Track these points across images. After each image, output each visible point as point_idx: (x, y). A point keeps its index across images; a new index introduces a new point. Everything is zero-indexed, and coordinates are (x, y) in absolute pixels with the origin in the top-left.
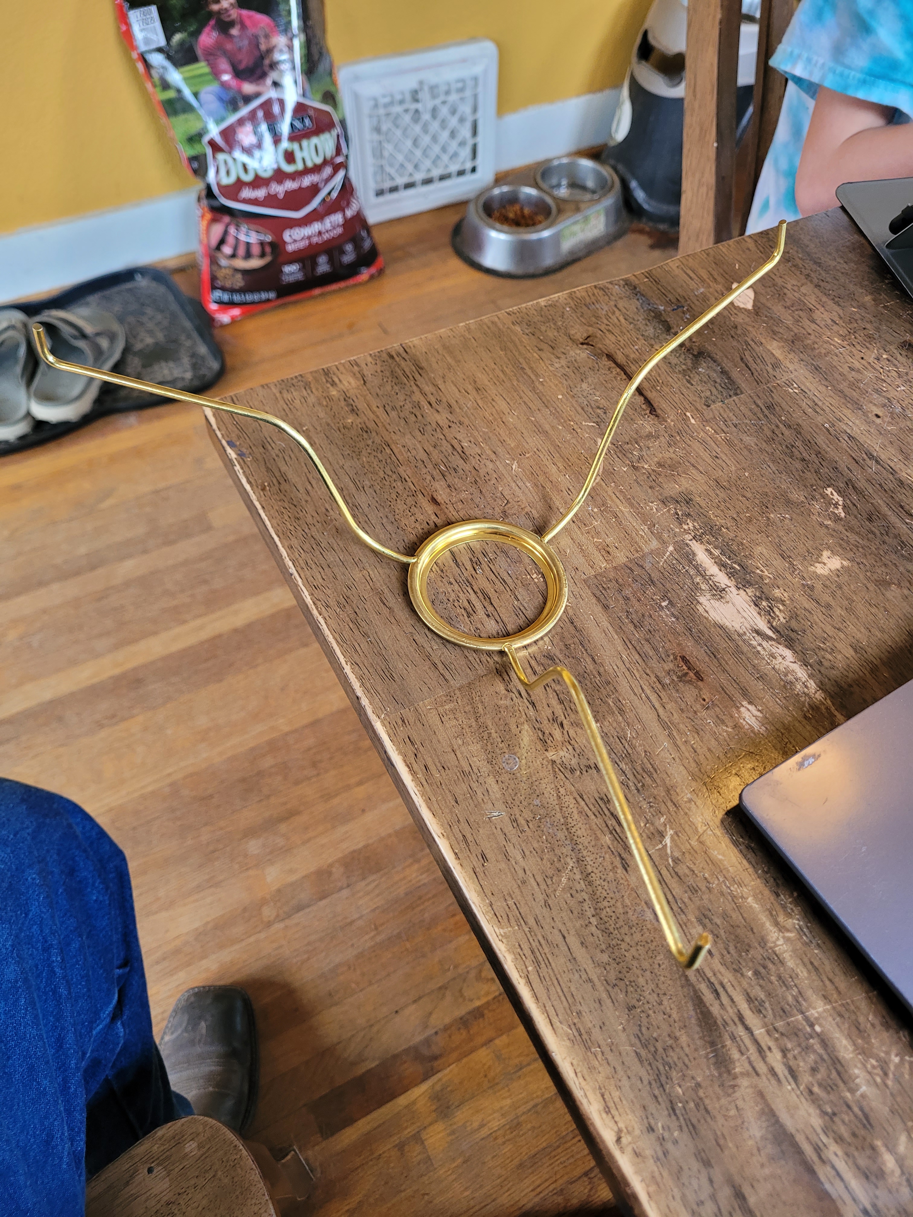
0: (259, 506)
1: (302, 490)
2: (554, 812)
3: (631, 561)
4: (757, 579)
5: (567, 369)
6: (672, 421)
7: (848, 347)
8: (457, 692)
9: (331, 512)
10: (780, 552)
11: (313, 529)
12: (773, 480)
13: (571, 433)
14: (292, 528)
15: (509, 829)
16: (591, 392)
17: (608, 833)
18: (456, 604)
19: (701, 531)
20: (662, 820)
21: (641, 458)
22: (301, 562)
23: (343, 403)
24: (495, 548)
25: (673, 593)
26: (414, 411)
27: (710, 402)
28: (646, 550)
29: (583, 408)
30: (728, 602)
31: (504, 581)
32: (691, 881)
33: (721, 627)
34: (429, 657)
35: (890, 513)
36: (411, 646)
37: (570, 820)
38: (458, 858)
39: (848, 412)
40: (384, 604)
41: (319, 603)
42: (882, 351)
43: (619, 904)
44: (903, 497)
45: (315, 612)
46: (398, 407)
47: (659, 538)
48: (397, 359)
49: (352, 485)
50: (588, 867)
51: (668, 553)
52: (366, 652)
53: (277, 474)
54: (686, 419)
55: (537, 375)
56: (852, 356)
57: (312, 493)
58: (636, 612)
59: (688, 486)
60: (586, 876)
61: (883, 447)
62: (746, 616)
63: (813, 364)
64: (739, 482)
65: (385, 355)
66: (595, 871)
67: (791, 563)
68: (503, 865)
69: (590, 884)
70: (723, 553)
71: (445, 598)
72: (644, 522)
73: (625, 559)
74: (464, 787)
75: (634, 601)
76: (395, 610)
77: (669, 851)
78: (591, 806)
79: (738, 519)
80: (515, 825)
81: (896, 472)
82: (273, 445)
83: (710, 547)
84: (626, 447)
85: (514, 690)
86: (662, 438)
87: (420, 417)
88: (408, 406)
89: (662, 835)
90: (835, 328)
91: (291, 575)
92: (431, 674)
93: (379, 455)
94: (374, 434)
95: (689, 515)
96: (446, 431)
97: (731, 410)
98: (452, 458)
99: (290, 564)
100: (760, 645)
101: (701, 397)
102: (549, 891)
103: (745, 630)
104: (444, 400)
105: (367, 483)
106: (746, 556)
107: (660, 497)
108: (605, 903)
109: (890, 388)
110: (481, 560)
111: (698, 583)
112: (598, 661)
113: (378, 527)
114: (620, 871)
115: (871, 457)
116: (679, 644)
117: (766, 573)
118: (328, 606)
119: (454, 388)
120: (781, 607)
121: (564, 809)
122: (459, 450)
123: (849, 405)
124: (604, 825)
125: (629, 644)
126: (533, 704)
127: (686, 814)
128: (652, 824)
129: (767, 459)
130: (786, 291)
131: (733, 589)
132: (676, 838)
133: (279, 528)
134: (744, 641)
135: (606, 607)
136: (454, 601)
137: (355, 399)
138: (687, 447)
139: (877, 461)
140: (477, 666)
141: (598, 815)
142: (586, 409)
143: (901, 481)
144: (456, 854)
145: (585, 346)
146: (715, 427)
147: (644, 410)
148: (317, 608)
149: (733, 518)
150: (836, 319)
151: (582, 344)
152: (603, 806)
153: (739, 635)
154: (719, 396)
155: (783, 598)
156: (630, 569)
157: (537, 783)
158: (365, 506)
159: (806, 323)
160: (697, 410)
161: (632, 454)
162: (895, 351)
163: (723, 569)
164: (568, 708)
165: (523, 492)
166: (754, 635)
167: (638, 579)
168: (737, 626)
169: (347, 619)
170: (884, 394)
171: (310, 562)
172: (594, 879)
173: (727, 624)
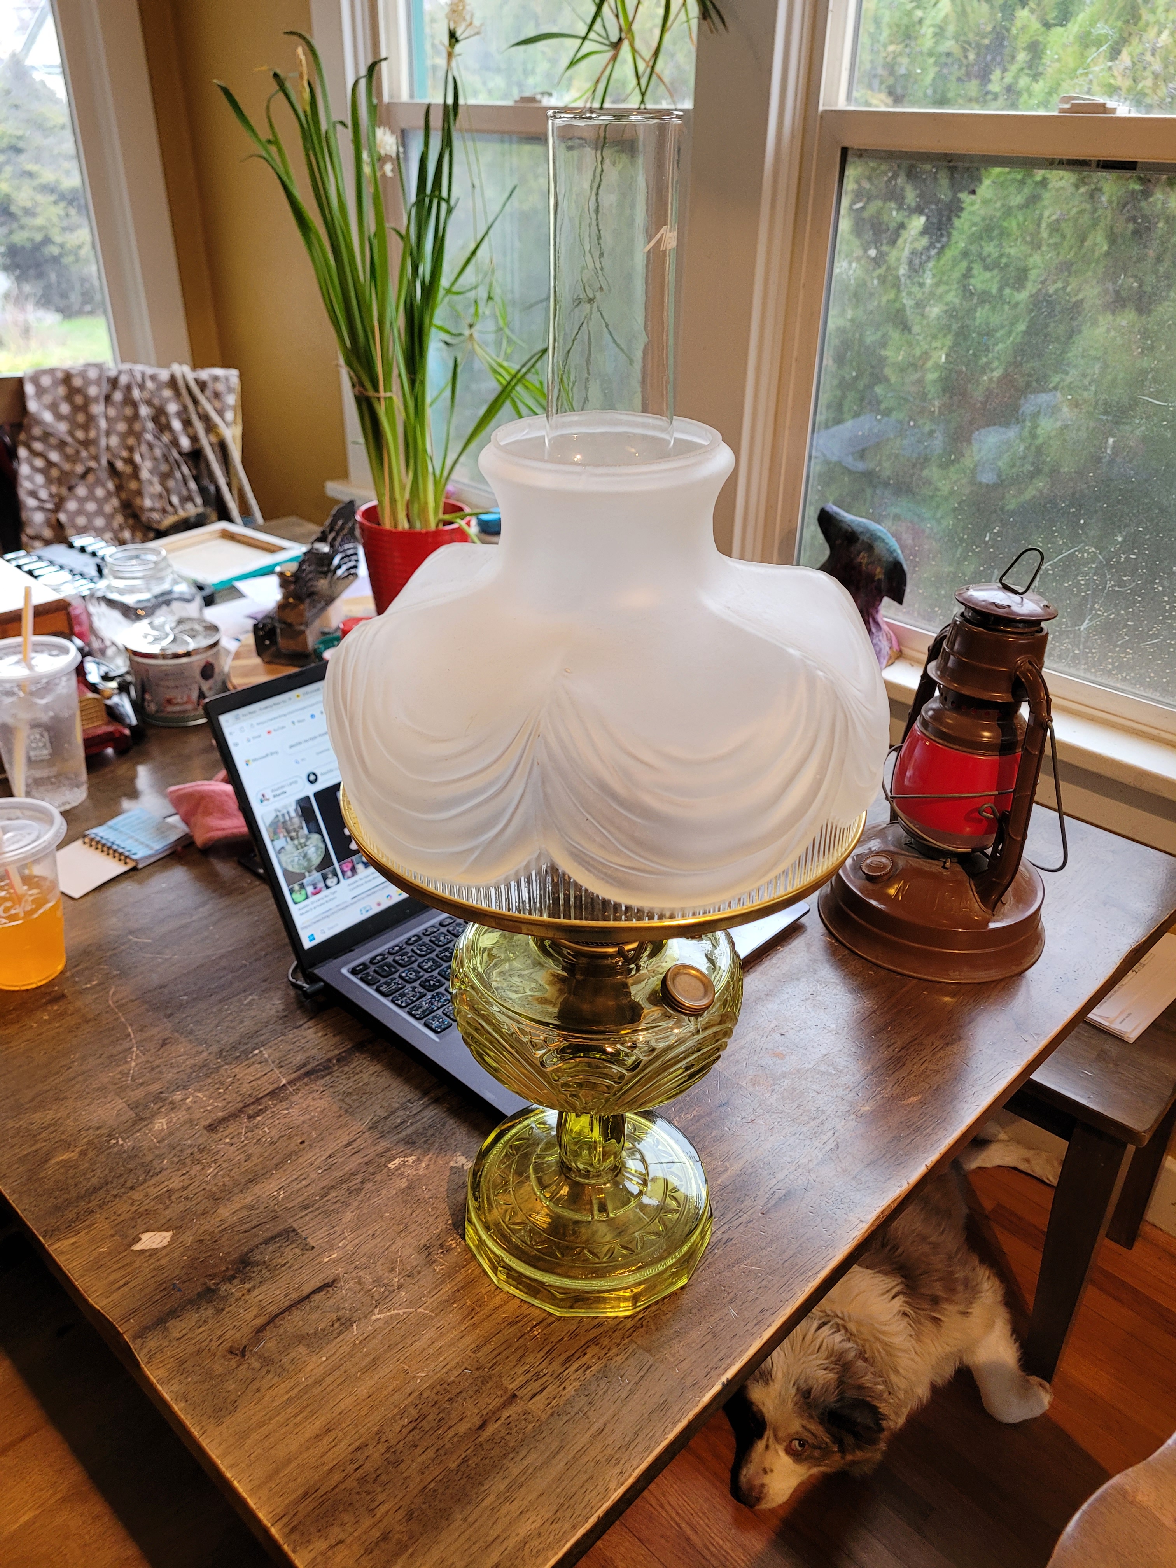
6: (337, 1271)
9: (522, 1508)
13: (370, 1340)
15: (738, 1302)
26: (371, 1480)
27: (307, 1247)
29: (336, 1337)
38: (772, 1323)
39: (302, 1160)
40: (602, 1430)
54: (333, 1261)
64: (397, 1218)
68: (762, 1300)
74: (724, 1333)
76: (605, 1420)
80: (734, 1300)
87: (379, 1471)
88: (366, 1487)
90: (193, 1172)
94: (413, 1506)
96: (393, 1442)
97: (316, 1231)
98: (427, 1427)
101: (303, 1254)
104: (350, 1457)
105: (478, 1490)
119: (331, 1453)
122: (415, 1424)
129: (367, 1204)
138: (367, 1255)
146: (338, 1240)
147: (328, 1293)
150: (180, 1173)
151: (243, 1356)
154: (299, 1242)
159: (188, 1192)
160: (320, 1254)
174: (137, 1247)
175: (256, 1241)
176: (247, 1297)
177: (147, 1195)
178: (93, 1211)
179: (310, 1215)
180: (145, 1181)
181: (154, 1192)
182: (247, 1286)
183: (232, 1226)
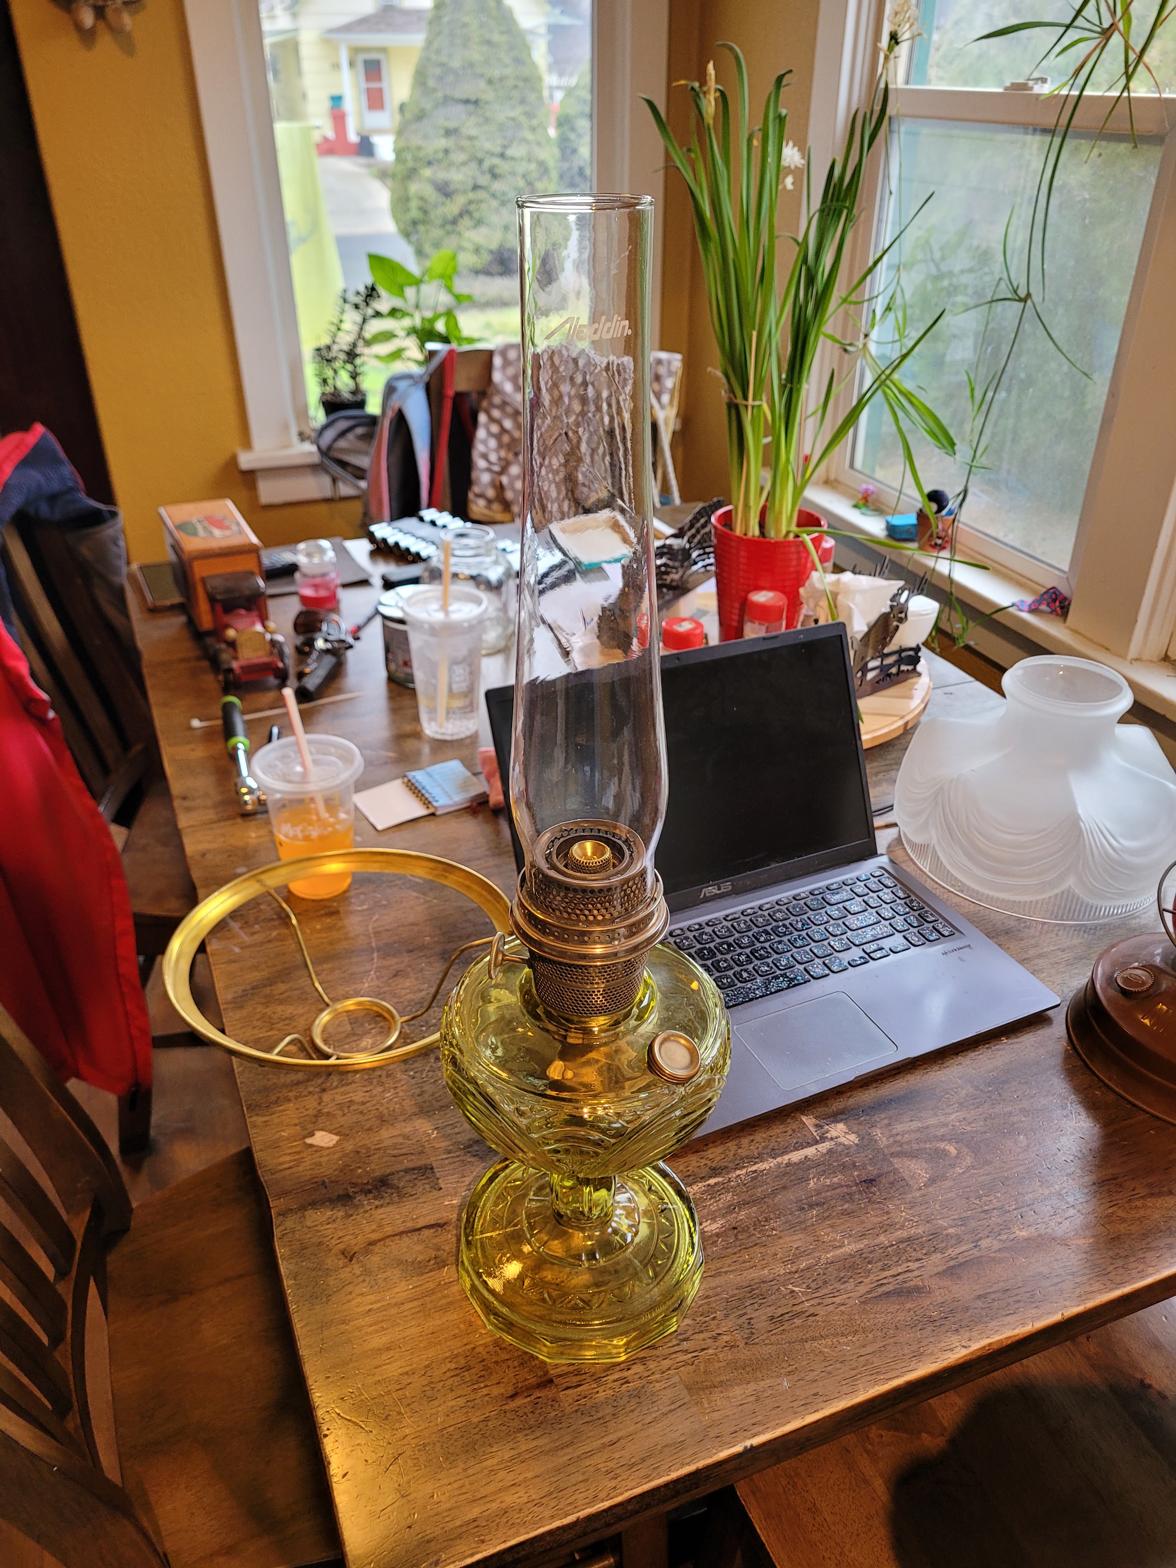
15: (795, 1377)
17: (793, 1321)
38: (819, 1411)
69: (827, 1336)
74: (768, 1401)
80: (792, 1373)
101: (430, 1191)
108: (838, 1330)
144: (816, 1412)
145: (354, 1259)
151: (351, 1261)
154: (432, 1180)
159: (364, 1108)
172: (824, 1334)
174: (309, 1141)
175: (400, 1167)
176: (373, 1212)
177: (333, 1100)
178: (289, 1100)
179: (450, 1160)
180: (336, 1087)
181: (339, 1099)
182: (377, 1203)
183: (386, 1148)
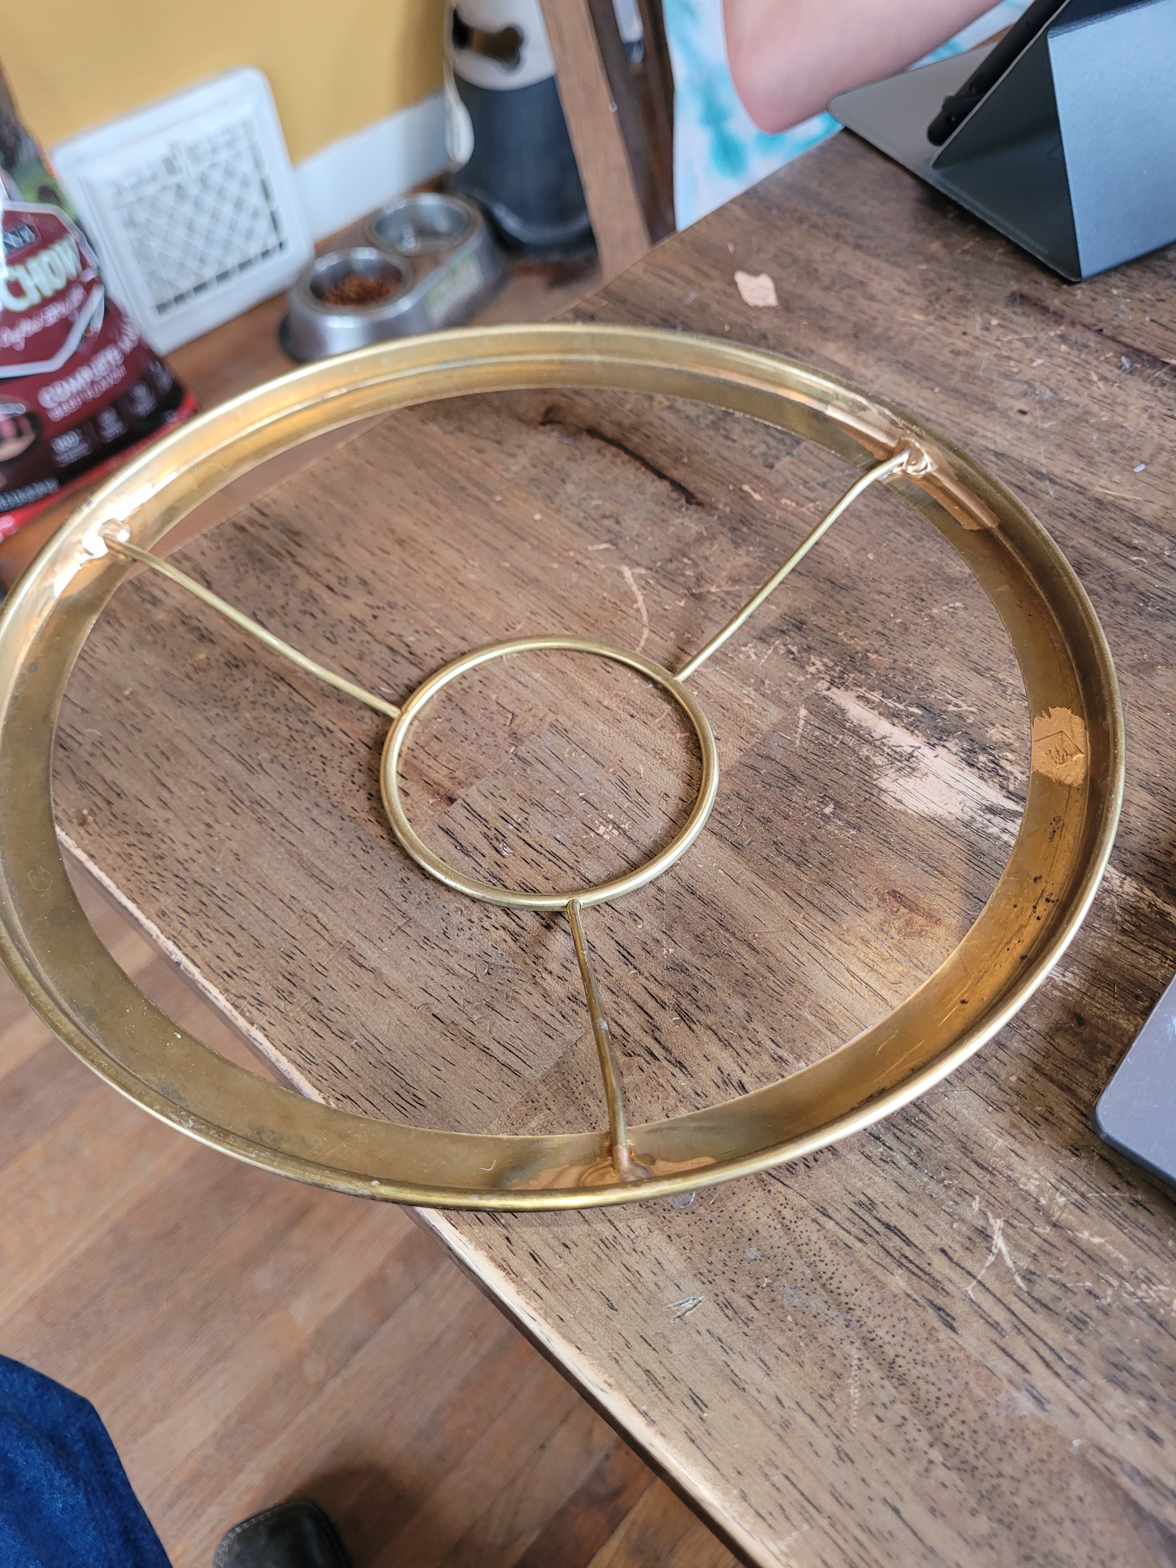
0: (83, 857)
1: (153, 803)
2: (788, 1261)
3: (747, 753)
4: (955, 721)
5: (534, 471)
6: (726, 505)
7: (937, 323)
8: (541, 1088)
9: (217, 827)
10: (971, 665)
11: (193, 867)
12: (913, 554)
13: (576, 571)
14: (155, 878)
15: (721, 1326)
16: (584, 495)
17: (893, 1266)
18: (486, 924)
19: (838, 669)
20: (976, 1205)
21: (700, 579)
22: (189, 935)
23: (181, 629)
24: (519, 803)
25: (836, 786)
26: (308, 607)
27: (771, 460)
28: (765, 728)
29: (580, 525)
30: (926, 774)
31: (554, 855)
32: (1067, 1305)
33: (932, 820)
34: (471, 1039)
35: (1104, 554)
36: (433, 1028)
37: (821, 1267)
38: (652, 1422)
39: (977, 418)
40: (361, 966)
41: (243, 1003)
42: (987, 315)
43: (966, 1403)
44: (1111, 524)
45: (242, 1023)
46: (277, 609)
47: (778, 700)
48: (251, 529)
49: (239, 767)
50: (887, 1348)
51: (802, 722)
52: (356, 1068)
53: (100, 787)
54: (745, 498)
55: (489, 493)
56: (949, 333)
57: (172, 802)
58: (790, 838)
59: (789, 602)
60: (890, 1367)
61: (1051, 457)
62: (964, 789)
63: (898, 362)
64: (864, 572)
65: (230, 531)
66: (902, 1351)
67: (995, 679)
68: (737, 1405)
69: (902, 1381)
70: (886, 695)
71: (463, 919)
72: (745, 682)
73: (738, 754)
74: (616, 1271)
75: (778, 820)
76: (384, 970)
77: (1009, 1263)
78: (847, 1225)
79: (886, 632)
80: (730, 1313)
81: (1085, 489)
82: (79, 738)
83: (862, 690)
84: (671, 567)
85: (639, 1050)
86: (721, 537)
87: (320, 615)
88: (295, 603)
89: (985, 1235)
90: (907, 299)
91: (178, 964)
92: (485, 1070)
93: (271, 700)
94: (251, 667)
95: (809, 649)
96: (372, 626)
97: (807, 463)
98: (396, 669)
99: (170, 946)
100: (1004, 830)
101: (754, 457)
102: (837, 1426)
103: (971, 813)
104: (352, 575)
105: (265, 756)
106: (922, 689)
107: (754, 633)
108: (943, 1411)
109: (1022, 366)
110: (503, 831)
111: (868, 758)
112: (760, 948)
113: (308, 827)
114: (944, 1333)
115: (1041, 476)
116: (879, 873)
117: (965, 707)
118: (261, 1003)
119: (362, 551)
120: (1010, 756)
121: (804, 1248)
122: (403, 651)
123: (975, 407)
124: (882, 1254)
125: (798, 900)
126: (680, 1065)
127: (1009, 1179)
128: (963, 1220)
129: (891, 524)
130: (814, 265)
131: (926, 750)
132: (1010, 1231)
133: (130, 885)
134: (977, 832)
135: (737, 847)
136: (481, 920)
137: (200, 617)
138: (764, 540)
139: (1051, 480)
140: (559, 1028)
141: (867, 1239)
142: (585, 524)
143: (1098, 500)
144: (645, 1414)
145: (548, 427)
146: (795, 496)
147: (676, 500)
148: (242, 1014)
149: (878, 633)
150: (903, 286)
151: (543, 424)
152: (867, 1217)
153: (966, 825)
154: (781, 447)
155: (1007, 741)
156: (752, 767)
157: (739, 1215)
158: (272, 797)
159: (863, 303)
160: (757, 477)
161: (684, 575)
162: (1005, 311)
163: (896, 721)
164: (741, 1052)
165: (533, 691)
166: (989, 816)
167: (771, 780)
168: (956, 811)
169: (304, 1016)
170: (1017, 377)
171: (204, 930)
172: (904, 1369)
173: (940, 812)
174: (741, 276)
177: (846, 264)
181: (855, 270)
